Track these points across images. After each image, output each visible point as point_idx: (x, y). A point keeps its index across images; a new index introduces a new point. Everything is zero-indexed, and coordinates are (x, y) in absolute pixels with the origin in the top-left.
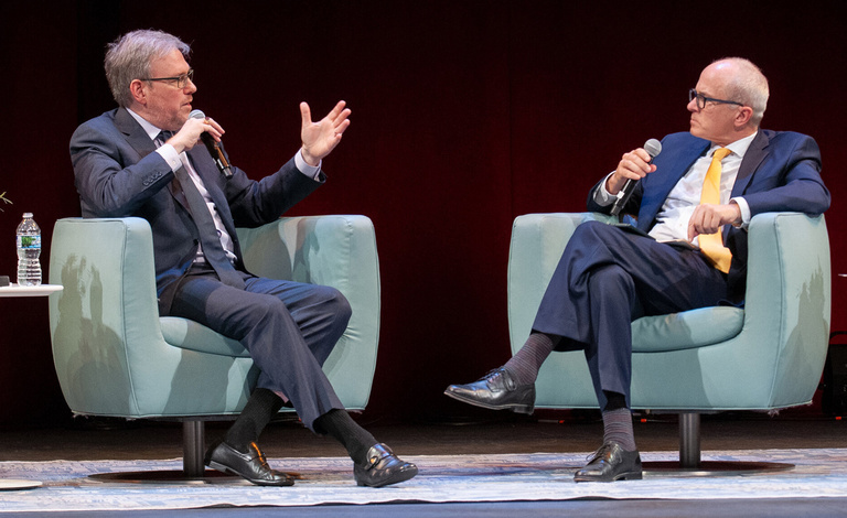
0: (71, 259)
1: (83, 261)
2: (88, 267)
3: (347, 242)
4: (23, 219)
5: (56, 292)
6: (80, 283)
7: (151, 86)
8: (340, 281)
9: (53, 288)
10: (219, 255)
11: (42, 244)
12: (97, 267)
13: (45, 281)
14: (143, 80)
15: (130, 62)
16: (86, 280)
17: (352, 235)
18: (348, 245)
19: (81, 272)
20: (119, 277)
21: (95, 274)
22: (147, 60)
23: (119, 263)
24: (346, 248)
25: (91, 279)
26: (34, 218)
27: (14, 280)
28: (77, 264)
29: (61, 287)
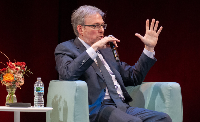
0: (56, 97)
1: (61, 98)
2: (62, 100)
3: (169, 93)
4: (37, 80)
5: (49, 110)
6: (59, 106)
7: (84, 28)
8: (166, 109)
9: (48, 109)
10: (116, 96)
11: (44, 90)
12: (66, 100)
13: (45, 106)
14: (82, 25)
15: (78, 18)
16: (61, 105)
17: (171, 91)
18: (169, 95)
19: (60, 102)
20: (73, 104)
21: (65, 102)
22: (83, 17)
23: (73, 99)
24: (169, 96)
25: (64, 105)
26: (41, 80)
27: (33, 105)
28: (58, 98)
29: (52, 108)
